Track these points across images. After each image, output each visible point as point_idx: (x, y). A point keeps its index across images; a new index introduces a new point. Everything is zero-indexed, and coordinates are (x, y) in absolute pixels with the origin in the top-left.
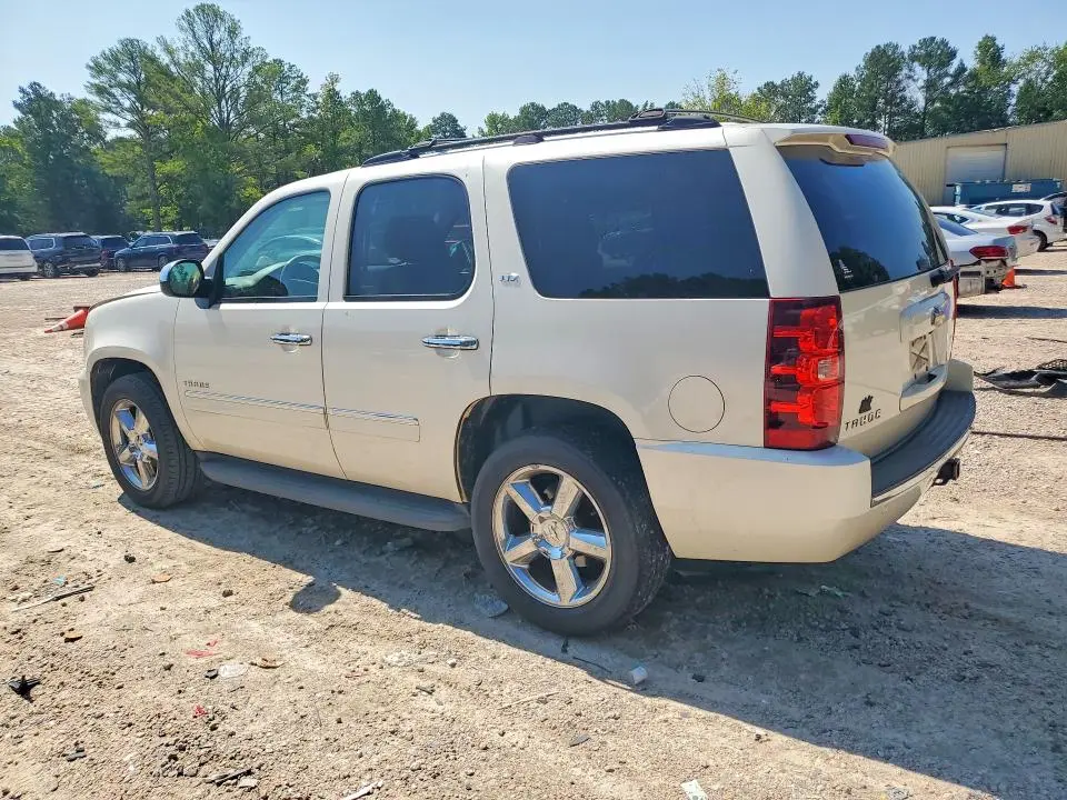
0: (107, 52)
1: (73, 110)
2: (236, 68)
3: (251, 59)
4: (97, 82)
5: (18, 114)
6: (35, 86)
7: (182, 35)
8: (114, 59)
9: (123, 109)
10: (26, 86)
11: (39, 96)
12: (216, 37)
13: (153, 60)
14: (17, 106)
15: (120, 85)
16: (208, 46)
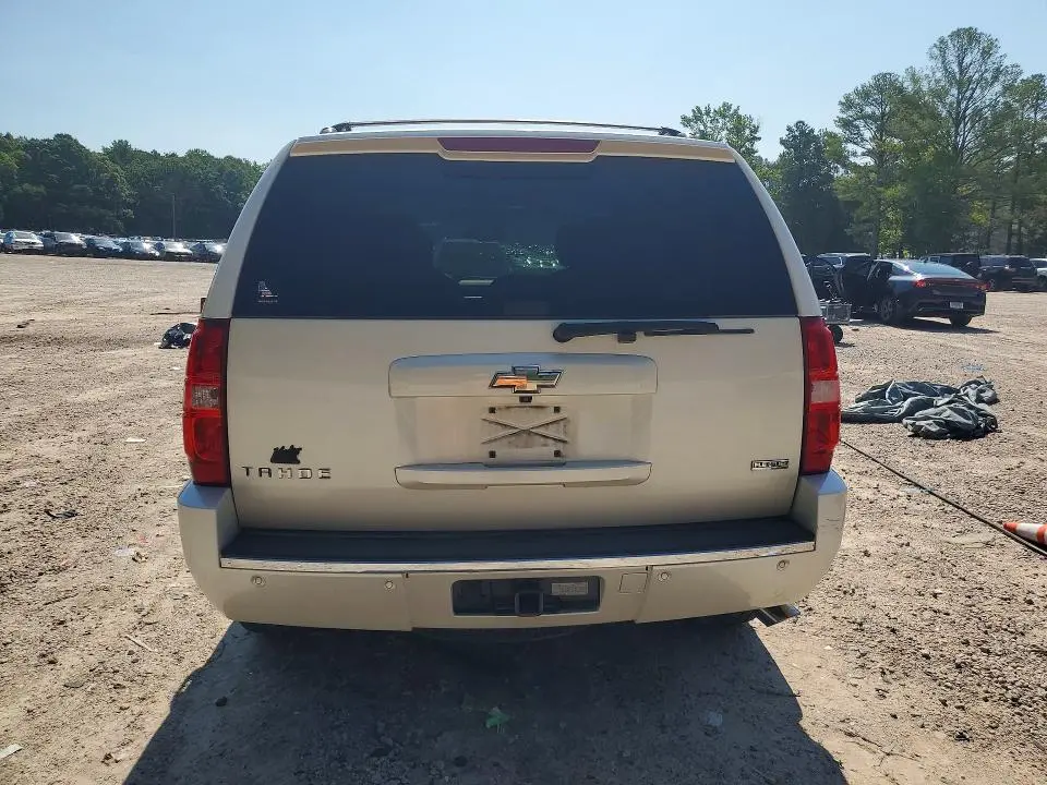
0: (860, 88)
1: (826, 144)
2: (983, 89)
3: (1002, 78)
4: (845, 116)
5: (782, 149)
6: (800, 124)
7: (933, 63)
8: (864, 94)
9: (863, 140)
10: (792, 125)
11: (802, 133)
12: (967, 60)
13: (901, 90)
14: (783, 142)
15: (865, 117)
16: (957, 70)
